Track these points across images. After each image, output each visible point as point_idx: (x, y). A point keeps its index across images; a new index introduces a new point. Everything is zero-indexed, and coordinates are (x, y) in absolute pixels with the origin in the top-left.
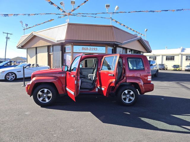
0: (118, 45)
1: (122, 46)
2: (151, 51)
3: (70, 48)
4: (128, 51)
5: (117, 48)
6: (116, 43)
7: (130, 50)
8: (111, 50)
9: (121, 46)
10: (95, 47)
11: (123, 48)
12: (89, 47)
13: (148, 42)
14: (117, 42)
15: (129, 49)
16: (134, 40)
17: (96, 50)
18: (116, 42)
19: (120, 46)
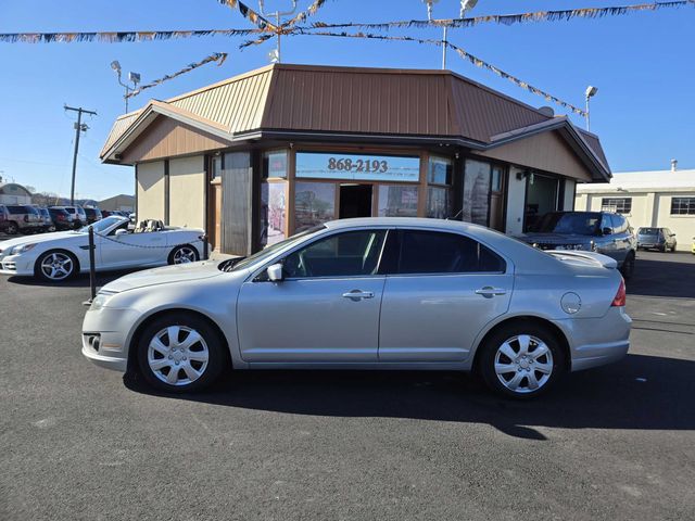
0: (470, 149)
1: (488, 154)
2: (610, 176)
3: (285, 163)
4: (513, 174)
5: (467, 161)
6: (461, 142)
7: (519, 171)
8: (445, 172)
9: (482, 154)
10: (380, 159)
11: (493, 163)
12: (354, 159)
13: (595, 140)
14: (466, 139)
15: (518, 166)
16: (538, 132)
17: (381, 167)
18: (461, 137)
19: (477, 153)
